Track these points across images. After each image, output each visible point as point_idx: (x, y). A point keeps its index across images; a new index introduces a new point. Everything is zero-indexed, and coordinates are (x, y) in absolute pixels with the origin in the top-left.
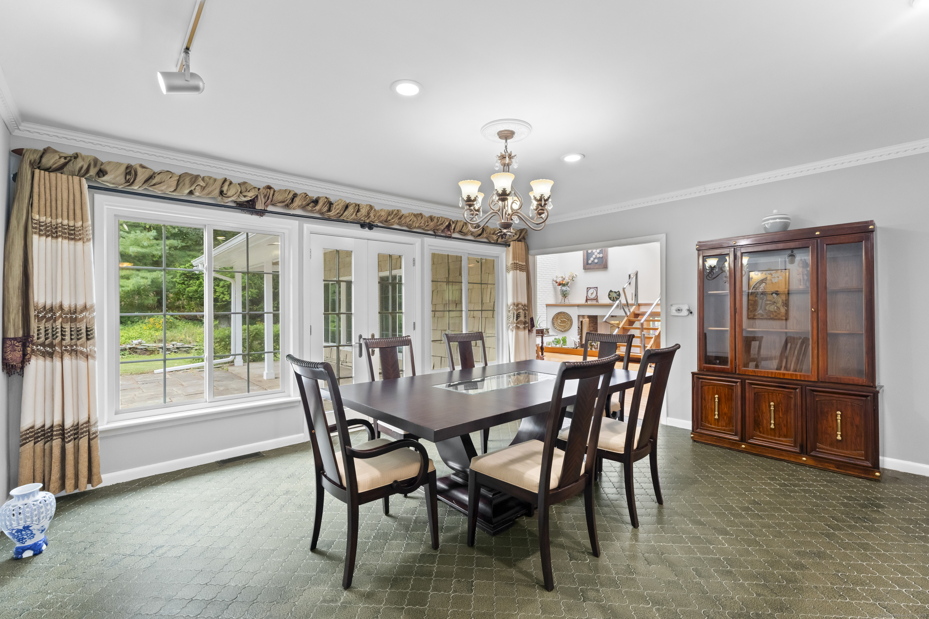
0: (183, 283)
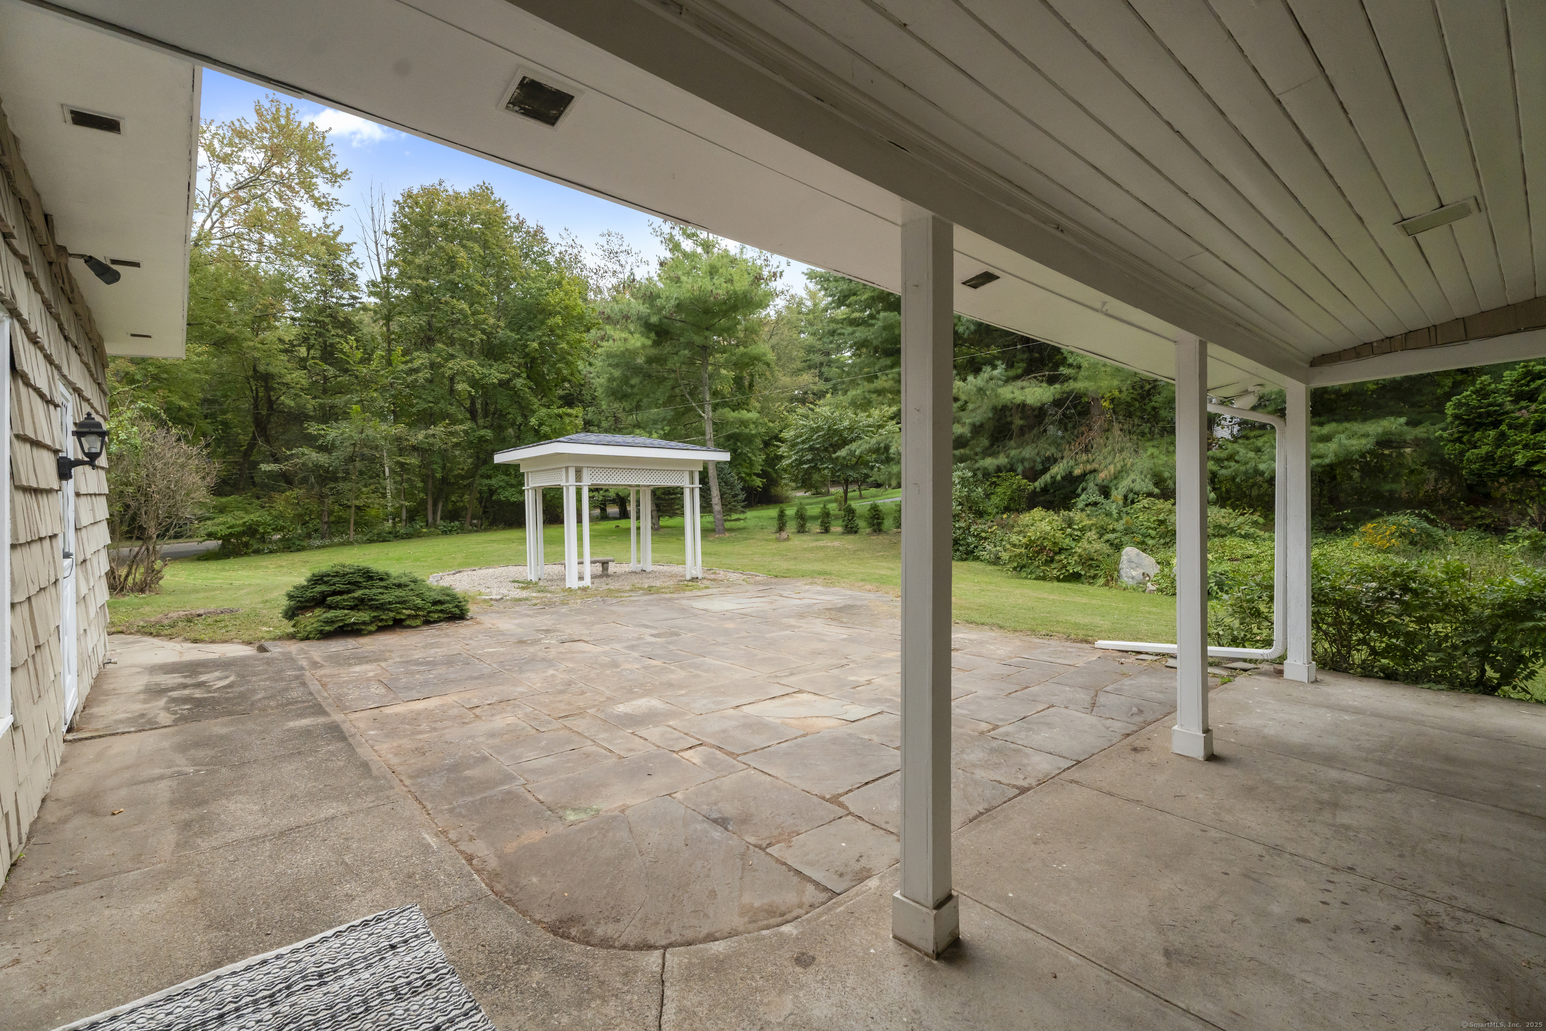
0: (1459, 440)
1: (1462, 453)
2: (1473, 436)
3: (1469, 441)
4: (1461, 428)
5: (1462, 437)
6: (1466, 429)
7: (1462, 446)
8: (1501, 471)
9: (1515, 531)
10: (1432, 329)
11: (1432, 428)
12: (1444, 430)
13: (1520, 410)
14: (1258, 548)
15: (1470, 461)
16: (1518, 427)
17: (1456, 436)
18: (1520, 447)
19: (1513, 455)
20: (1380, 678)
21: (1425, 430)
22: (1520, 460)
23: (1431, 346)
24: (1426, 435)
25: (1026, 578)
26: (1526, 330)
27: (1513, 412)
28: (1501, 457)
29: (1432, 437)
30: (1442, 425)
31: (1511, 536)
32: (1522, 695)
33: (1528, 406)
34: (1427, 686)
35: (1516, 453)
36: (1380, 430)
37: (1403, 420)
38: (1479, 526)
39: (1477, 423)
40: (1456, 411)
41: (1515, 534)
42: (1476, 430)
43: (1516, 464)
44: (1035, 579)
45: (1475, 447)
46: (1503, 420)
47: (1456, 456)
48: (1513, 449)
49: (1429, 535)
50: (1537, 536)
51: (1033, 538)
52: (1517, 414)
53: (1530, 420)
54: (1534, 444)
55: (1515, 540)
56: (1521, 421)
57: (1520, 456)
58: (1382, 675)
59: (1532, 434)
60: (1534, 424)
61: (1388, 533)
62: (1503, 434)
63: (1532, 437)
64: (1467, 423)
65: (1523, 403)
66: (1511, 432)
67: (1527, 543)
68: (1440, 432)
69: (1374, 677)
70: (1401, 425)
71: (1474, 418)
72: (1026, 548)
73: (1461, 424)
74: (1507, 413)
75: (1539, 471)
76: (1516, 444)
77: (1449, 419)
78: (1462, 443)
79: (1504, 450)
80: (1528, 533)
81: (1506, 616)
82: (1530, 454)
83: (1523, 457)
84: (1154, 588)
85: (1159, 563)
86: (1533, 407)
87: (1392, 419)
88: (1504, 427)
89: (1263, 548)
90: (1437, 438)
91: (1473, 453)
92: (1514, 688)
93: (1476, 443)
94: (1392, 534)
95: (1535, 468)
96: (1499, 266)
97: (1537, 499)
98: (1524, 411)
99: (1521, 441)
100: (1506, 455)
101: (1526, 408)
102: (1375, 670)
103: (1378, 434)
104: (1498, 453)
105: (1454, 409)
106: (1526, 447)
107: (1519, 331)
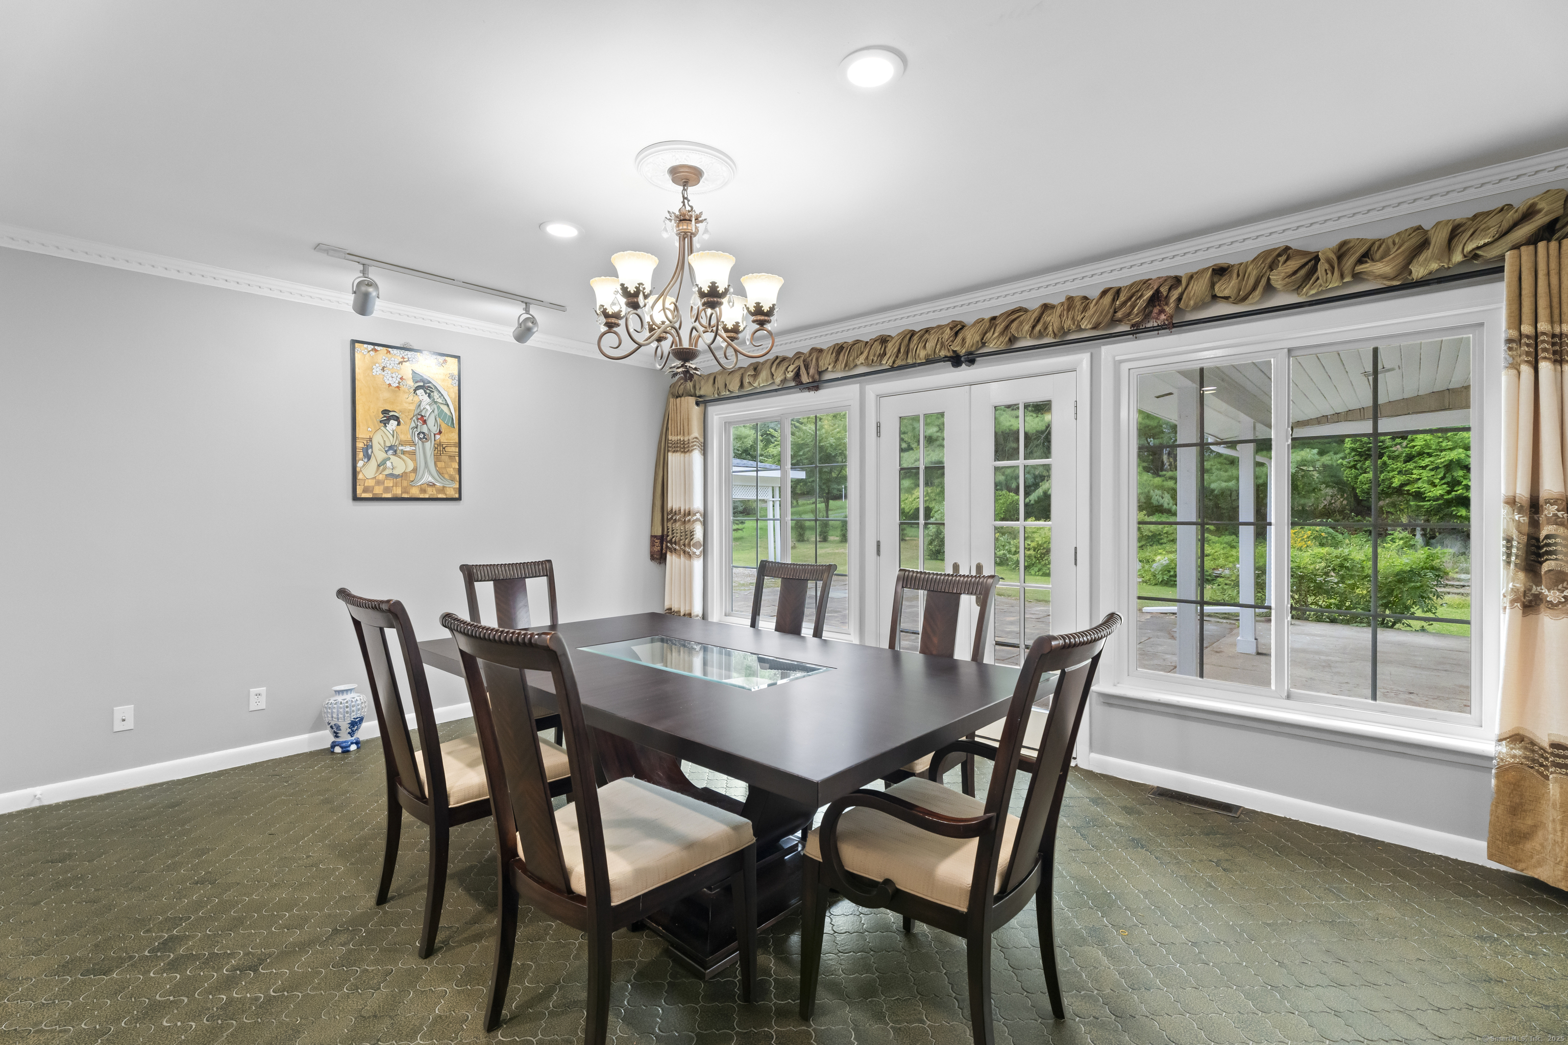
0: (1354, 467)
1: (1356, 477)
2: (1364, 464)
3: (1361, 467)
4: (1357, 458)
5: (1356, 464)
6: (1359, 459)
7: (1357, 471)
8: (1383, 490)
9: (1392, 534)
10: (1362, 410)
11: (1335, 457)
12: (1343, 458)
13: (1396, 445)
14: (1213, 549)
15: (1362, 483)
16: (1394, 458)
17: (1352, 463)
18: (1396, 473)
19: (1391, 479)
20: (1327, 622)
21: (1329, 458)
22: (1396, 482)
23: (1361, 420)
24: (1330, 462)
25: (1035, 575)
26: (1413, 413)
27: (1391, 447)
28: (1383, 480)
29: (1335, 464)
30: (1341, 455)
31: (1389, 538)
32: (1408, 628)
33: (1401, 443)
34: (1354, 625)
35: (1394, 477)
36: (1299, 458)
37: (1316, 451)
38: (1366, 531)
39: (1367, 454)
40: (1353, 445)
41: (1392, 536)
42: (1366, 459)
43: (1393, 485)
44: (1042, 576)
45: (1365, 473)
46: (1385, 453)
47: (1352, 479)
48: (1391, 474)
49: (1333, 538)
50: (1407, 538)
51: (1040, 543)
52: (1394, 449)
53: (1402, 453)
54: (1406, 471)
55: (1393, 540)
56: (1396, 453)
57: (1396, 480)
58: (1328, 620)
59: (1404, 463)
60: (1405, 456)
61: (1305, 537)
62: (1385, 463)
63: (1404, 465)
64: (1360, 454)
65: (1398, 441)
66: (1389, 462)
67: (1401, 542)
68: (1341, 460)
69: (1323, 622)
70: (1314, 455)
71: (1365, 451)
72: (1034, 551)
73: (1356, 455)
74: (1387, 447)
75: (1409, 490)
76: (1393, 471)
77: (1347, 451)
78: (1356, 469)
79: (1386, 475)
80: (1401, 536)
81: (1399, 581)
82: (1403, 478)
83: (1398, 481)
84: (1141, 580)
85: (1140, 561)
86: (1405, 443)
87: (1308, 450)
88: (1385, 458)
89: (1217, 549)
90: (1338, 465)
91: (1364, 477)
92: (1403, 624)
93: (1366, 469)
94: (1308, 537)
95: (1406, 489)
96: (1403, 385)
97: (1406, 510)
98: (1398, 446)
99: (1397, 468)
100: (1387, 479)
101: (1400, 444)
102: (1324, 617)
103: (1297, 461)
104: (1382, 477)
105: (1351, 444)
106: (1400, 472)
107: (1409, 414)
